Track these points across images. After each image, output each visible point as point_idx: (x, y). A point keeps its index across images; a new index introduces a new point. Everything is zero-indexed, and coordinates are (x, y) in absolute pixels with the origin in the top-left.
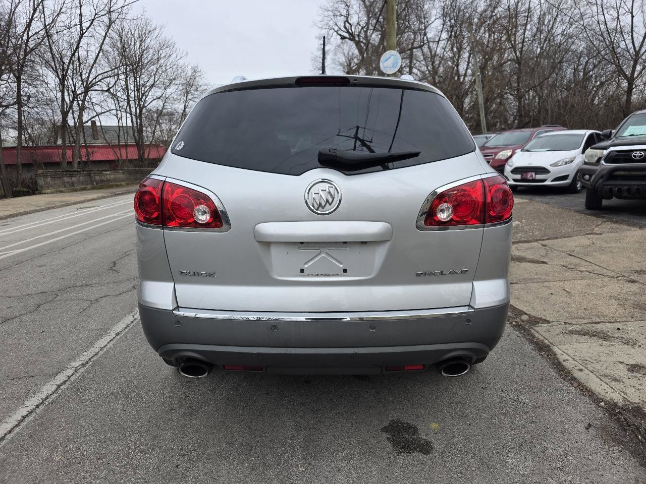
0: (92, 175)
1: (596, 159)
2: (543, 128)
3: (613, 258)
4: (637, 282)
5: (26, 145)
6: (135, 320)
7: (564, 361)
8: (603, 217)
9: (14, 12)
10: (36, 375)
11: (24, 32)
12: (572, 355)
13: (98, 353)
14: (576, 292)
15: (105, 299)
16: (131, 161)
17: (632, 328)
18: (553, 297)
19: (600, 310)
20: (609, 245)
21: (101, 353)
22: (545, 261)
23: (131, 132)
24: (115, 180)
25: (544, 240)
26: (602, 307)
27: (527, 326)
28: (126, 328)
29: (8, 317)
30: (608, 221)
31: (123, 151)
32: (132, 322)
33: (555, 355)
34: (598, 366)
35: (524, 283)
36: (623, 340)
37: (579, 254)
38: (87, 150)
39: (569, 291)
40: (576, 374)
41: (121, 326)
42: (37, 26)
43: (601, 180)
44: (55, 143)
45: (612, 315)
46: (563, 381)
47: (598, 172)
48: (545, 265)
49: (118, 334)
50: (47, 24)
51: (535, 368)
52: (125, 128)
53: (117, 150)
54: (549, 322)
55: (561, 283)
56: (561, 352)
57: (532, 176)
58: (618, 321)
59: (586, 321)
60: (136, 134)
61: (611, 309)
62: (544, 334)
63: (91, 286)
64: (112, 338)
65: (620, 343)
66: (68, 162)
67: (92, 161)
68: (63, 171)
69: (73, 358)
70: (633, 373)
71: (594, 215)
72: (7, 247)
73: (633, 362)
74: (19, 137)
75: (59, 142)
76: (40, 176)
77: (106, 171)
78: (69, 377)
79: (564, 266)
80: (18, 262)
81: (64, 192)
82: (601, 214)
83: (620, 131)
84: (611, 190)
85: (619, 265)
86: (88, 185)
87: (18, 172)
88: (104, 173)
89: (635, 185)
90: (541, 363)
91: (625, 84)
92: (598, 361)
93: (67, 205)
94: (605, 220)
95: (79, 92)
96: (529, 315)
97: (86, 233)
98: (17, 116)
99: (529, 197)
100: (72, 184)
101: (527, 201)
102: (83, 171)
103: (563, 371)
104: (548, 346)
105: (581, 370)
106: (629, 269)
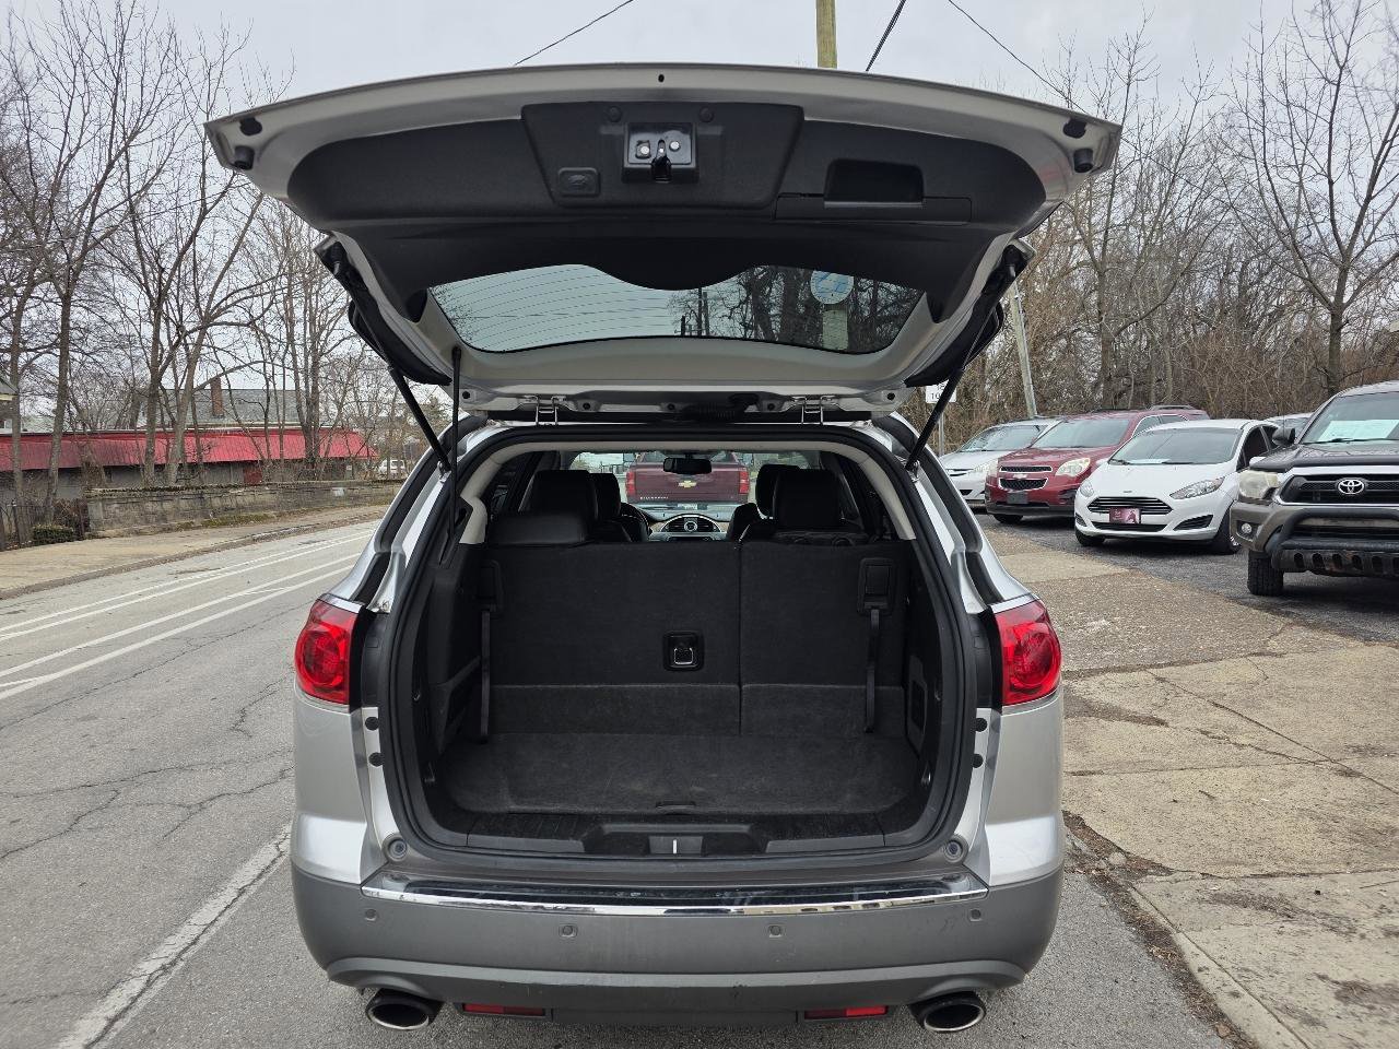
0: (206, 496)
1: (1265, 490)
2: (1156, 412)
3: (1307, 714)
4: (1359, 775)
5: (71, 431)
6: (280, 856)
7: (1200, 970)
8: (1287, 614)
9: (67, 165)
10: (63, 994)
11: (84, 207)
12: (1216, 957)
13: (197, 938)
14: (1228, 796)
15: (218, 803)
16: (289, 463)
17: (1348, 892)
18: (1177, 811)
19: (1279, 844)
20: (1298, 683)
21: (204, 940)
22: (1161, 717)
23: (292, 405)
24: (253, 507)
25: (1159, 666)
26: (1284, 837)
27: (1121, 882)
28: (260, 876)
29: (12, 846)
30: (1298, 624)
31: (274, 441)
32: (274, 862)
33: (1181, 955)
34: (1270, 985)
35: (1115, 774)
36: (1327, 922)
37: (1234, 702)
38: (198, 441)
39: (1212, 794)
40: (1226, 1004)
41: (249, 871)
42: (112, 196)
43: (1276, 537)
44: (132, 425)
45: (1304, 856)
46: (1197, 1021)
47: (1268, 519)
48: (1162, 728)
49: (242, 891)
50: (132, 192)
51: (1137, 987)
52: (280, 396)
53: (261, 441)
54: (1169, 872)
55: (1196, 774)
56: (1193, 948)
57: (1133, 516)
58: (1317, 871)
59: (1248, 871)
60: (304, 409)
61: (1301, 842)
62: (1157, 902)
63: (190, 768)
64: (230, 900)
65: (1320, 928)
66: (156, 466)
67: (206, 464)
68: (145, 490)
69: (143, 953)
70: (1346, 1004)
71: (1268, 609)
72: (15, 669)
73: (1346, 977)
74: (59, 412)
75: (142, 422)
76: (95, 501)
77: (235, 487)
78: (134, 1000)
79: (1203, 733)
80: (38, 707)
81: (145, 534)
82: (1283, 605)
83: (1313, 429)
84: (1298, 558)
85: (1320, 732)
86: (196, 516)
87: (50, 489)
88: (232, 491)
89: (1349, 549)
90: (1153, 975)
91: (1325, 317)
92: (1273, 972)
93: (150, 564)
94: (1290, 621)
95: (188, 327)
96: (1126, 854)
97: (187, 638)
98: (56, 372)
99: (1130, 560)
100: (163, 517)
101: (1125, 570)
102: (187, 488)
103: (1196, 996)
104: (1166, 933)
105: (1235, 995)
106: (1342, 743)
